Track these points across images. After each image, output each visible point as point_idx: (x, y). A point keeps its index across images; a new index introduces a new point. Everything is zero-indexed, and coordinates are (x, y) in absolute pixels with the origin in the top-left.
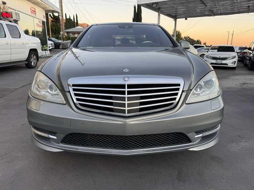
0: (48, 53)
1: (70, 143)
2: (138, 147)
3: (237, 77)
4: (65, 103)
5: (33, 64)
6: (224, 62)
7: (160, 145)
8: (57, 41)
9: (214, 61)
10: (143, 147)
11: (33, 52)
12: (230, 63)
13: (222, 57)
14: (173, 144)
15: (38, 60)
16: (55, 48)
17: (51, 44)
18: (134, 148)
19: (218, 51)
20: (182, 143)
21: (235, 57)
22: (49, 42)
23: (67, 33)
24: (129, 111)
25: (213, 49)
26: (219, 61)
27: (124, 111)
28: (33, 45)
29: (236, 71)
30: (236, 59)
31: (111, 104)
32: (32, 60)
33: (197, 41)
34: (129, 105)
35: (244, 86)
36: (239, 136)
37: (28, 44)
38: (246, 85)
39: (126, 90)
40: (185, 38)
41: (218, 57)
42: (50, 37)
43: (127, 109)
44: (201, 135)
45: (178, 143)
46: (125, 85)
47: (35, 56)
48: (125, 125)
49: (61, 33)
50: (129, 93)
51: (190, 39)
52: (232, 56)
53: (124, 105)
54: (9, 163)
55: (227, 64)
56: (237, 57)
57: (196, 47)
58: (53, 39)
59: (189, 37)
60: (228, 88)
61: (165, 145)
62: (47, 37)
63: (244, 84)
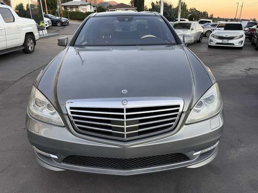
0: (45, 32)
1: (71, 163)
2: (137, 167)
3: (242, 60)
4: (64, 125)
5: (30, 49)
6: (230, 42)
7: (160, 164)
8: (54, 17)
9: (220, 41)
10: (142, 167)
11: (30, 36)
12: (236, 43)
13: (229, 36)
14: (172, 162)
15: (35, 44)
16: (52, 26)
17: (48, 21)
18: (133, 168)
19: (225, 29)
20: (180, 161)
21: (243, 35)
22: (46, 19)
23: (64, 7)
24: (128, 136)
25: (220, 27)
26: (225, 41)
27: (123, 136)
28: (28, 28)
29: (243, 52)
30: (243, 39)
31: (110, 128)
32: (29, 44)
33: (204, 12)
34: (128, 130)
35: (250, 73)
36: (239, 140)
37: (23, 27)
38: (251, 70)
39: (125, 114)
40: (191, 10)
41: (224, 36)
42: (46, 13)
43: (126, 133)
44: (199, 153)
45: (176, 162)
46: (123, 109)
47: (31, 40)
48: (124, 149)
49: (58, 7)
50: (128, 117)
51: (196, 11)
52: (240, 35)
53: (122, 130)
54: (14, 177)
55: (233, 44)
56: (244, 36)
57: (201, 22)
58: (50, 15)
59: (195, 9)
60: (232, 76)
61: (164, 164)
62: (43, 13)
63: (249, 70)
